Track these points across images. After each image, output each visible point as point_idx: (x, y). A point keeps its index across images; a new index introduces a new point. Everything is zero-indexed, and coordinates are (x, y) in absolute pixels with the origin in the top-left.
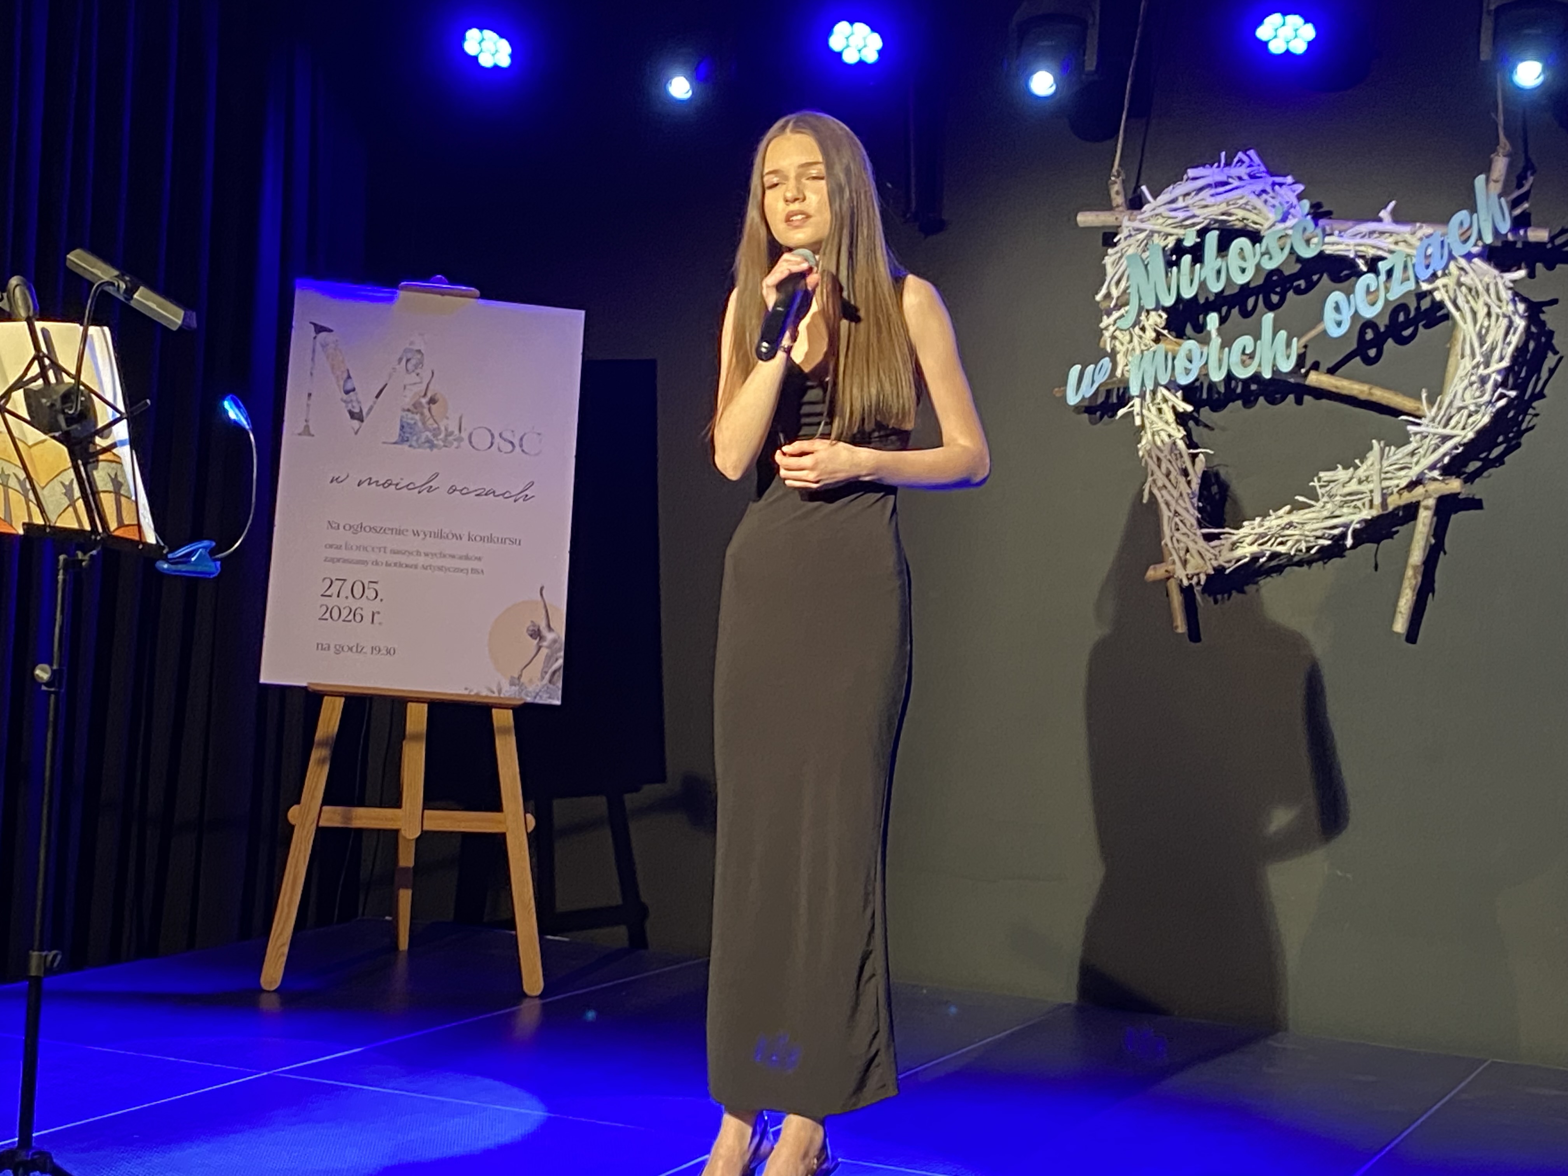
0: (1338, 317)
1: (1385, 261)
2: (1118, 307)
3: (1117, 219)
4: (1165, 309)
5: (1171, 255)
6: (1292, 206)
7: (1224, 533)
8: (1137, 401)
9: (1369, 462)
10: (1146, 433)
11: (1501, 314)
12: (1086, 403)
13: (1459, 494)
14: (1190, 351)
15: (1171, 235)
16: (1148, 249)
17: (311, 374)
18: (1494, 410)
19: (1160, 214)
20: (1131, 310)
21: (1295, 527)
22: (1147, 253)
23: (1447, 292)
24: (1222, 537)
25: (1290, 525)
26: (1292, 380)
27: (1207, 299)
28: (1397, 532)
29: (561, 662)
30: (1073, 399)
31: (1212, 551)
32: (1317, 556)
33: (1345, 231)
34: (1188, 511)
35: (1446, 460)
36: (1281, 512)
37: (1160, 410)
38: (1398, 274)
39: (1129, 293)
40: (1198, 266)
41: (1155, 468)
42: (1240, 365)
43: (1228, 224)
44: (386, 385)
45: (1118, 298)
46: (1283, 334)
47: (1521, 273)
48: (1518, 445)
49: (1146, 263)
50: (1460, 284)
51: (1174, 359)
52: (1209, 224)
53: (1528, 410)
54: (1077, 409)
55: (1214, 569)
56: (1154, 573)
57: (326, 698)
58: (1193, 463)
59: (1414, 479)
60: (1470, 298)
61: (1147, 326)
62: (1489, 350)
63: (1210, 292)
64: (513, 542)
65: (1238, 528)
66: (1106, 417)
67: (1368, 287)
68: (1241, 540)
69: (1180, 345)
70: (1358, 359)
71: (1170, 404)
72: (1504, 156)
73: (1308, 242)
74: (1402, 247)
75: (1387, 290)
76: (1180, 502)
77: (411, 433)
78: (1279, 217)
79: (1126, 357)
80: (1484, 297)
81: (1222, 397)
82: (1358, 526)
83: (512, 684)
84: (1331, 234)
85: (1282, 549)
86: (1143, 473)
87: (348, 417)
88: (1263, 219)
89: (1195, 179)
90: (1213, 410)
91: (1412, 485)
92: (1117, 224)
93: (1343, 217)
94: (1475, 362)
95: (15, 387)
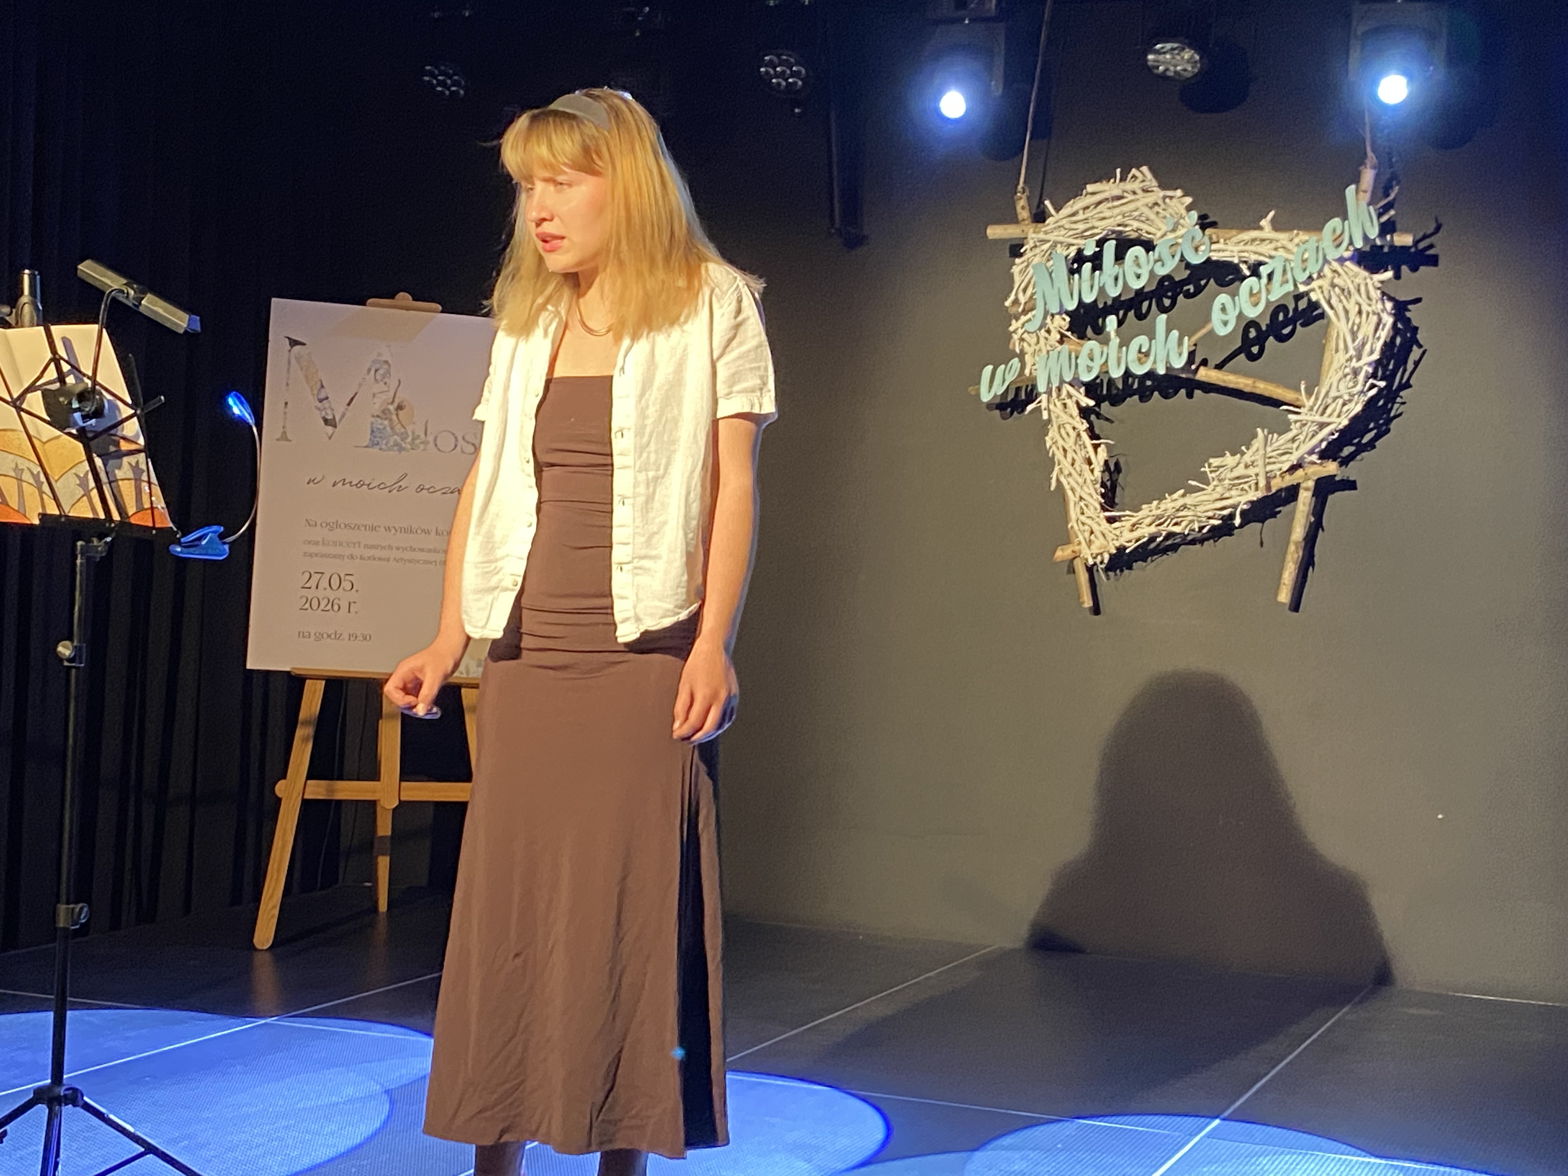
0: (1225, 318)
1: (1265, 266)
2: (1025, 312)
3: (1023, 231)
4: (1068, 313)
5: (1073, 264)
6: (1182, 217)
7: (1124, 516)
8: (1044, 397)
9: (1254, 448)
10: (1052, 426)
11: (1371, 312)
12: (998, 401)
13: (1335, 476)
14: (1091, 350)
15: (1073, 245)
16: (1052, 258)
17: (287, 385)
18: (1366, 399)
19: (1062, 226)
20: (1037, 314)
21: (1189, 509)
22: (1051, 262)
23: (1322, 292)
24: (1123, 519)
25: (1185, 507)
26: (1184, 376)
27: (1105, 303)
28: (1280, 512)
30: (985, 397)
31: (1114, 532)
32: (1210, 534)
33: (1230, 239)
34: (1092, 497)
35: (1324, 445)
36: (1175, 496)
37: (1065, 405)
38: (1277, 277)
39: (1035, 299)
40: (1097, 272)
41: (1062, 458)
42: (1137, 362)
43: (1124, 235)
44: (356, 394)
45: (1025, 303)
46: (1175, 333)
47: (1389, 274)
48: (1388, 431)
49: (1050, 270)
50: (1333, 286)
51: (1077, 358)
52: (1107, 235)
53: (1396, 398)
54: (990, 406)
55: (1118, 549)
56: (1062, 554)
57: (307, 681)
58: (1096, 452)
59: (1295, 463)
60: (1342, 298)
61: (1052, 328)
62: (1361, 343)
63: (1109, 296)
65: (1137, 512)
66: (1015, 413)
67: (1251, 289)
68: (1140, 522)
69: (1082, 345)
70: (1242, 356)
71: (1074, 399)
72: (1372, 169)
73: (1196, 249)
74: (1281, 252)
75: (1268, 292)
76: (1085, 488)
77: (381, 437)
78: (1170, 228)
79: (1034, 357)
81: (1120, 393)
82: (1245, 507)
84: (1218, 242)
85: (1177, 529)
86: (1051, 463)
87: (323, 423)
88: (1156, 230)
89: (1093, 194)
90: (1113, 404)
91: (1293, 468)
92: (1023, 236)
93: (1228, 227)
94: (1348, 356)
95: (31, 388)
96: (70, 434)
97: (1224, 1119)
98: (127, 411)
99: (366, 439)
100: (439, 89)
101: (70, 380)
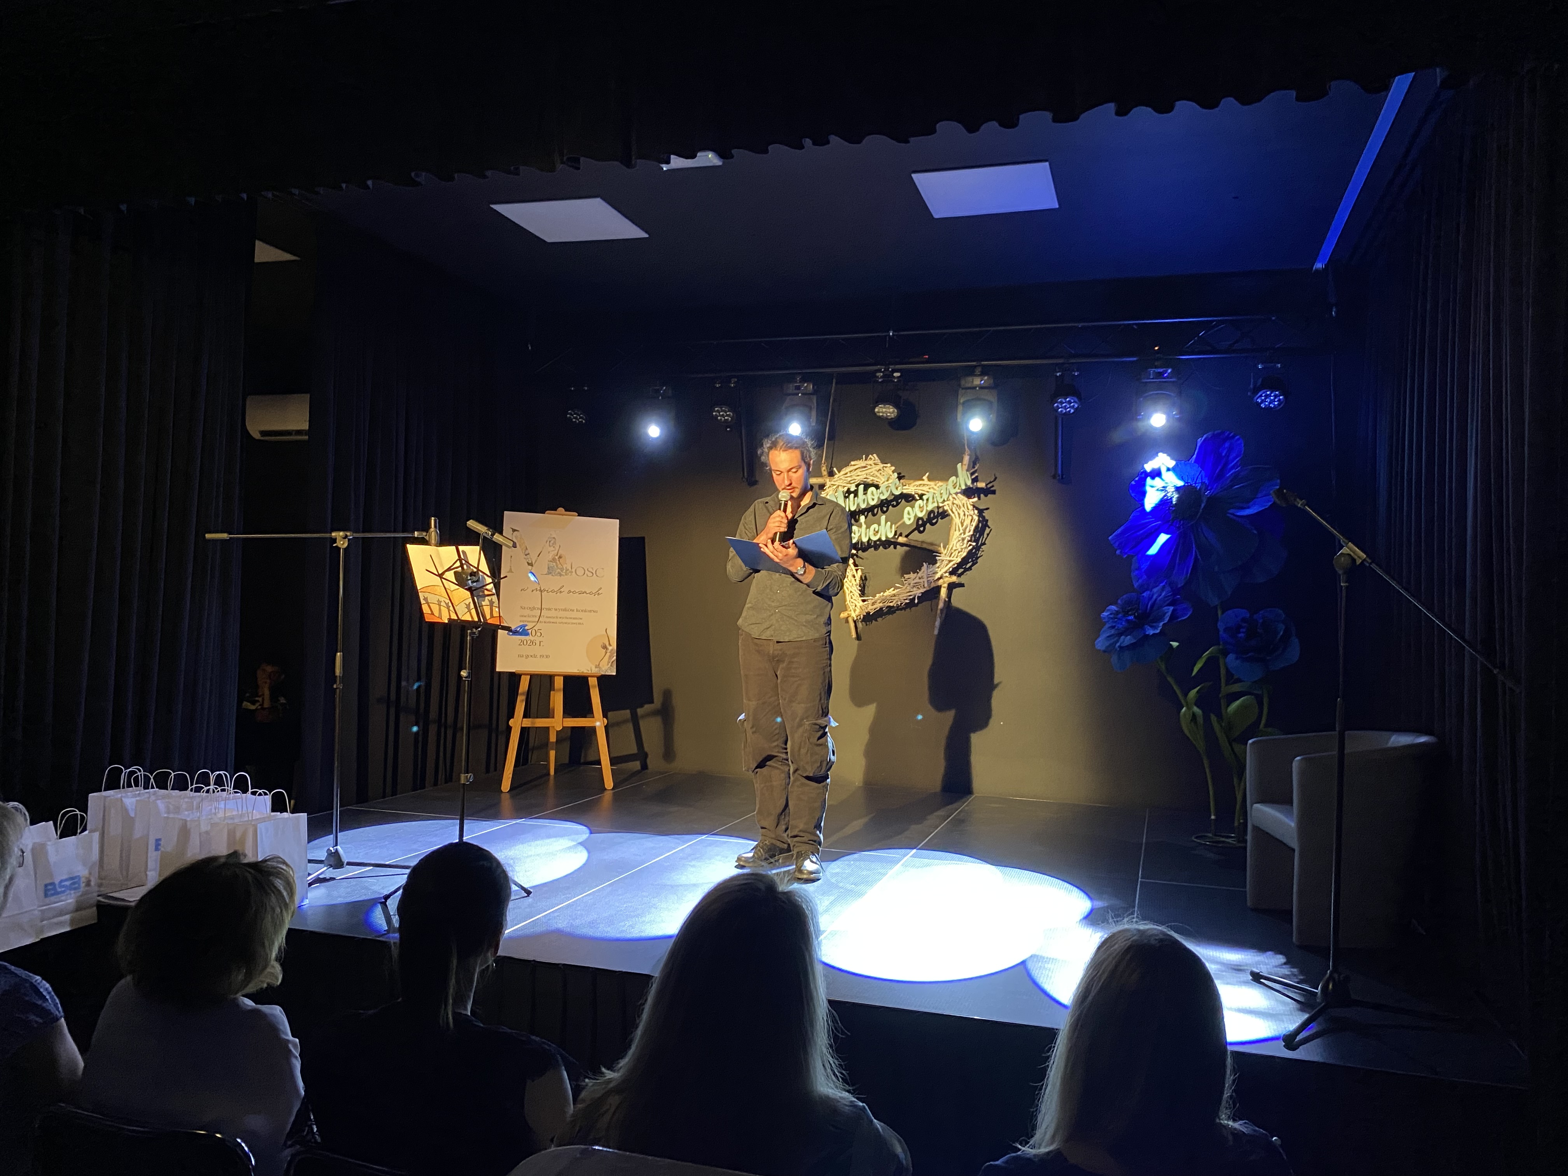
0: (909, 516)
1: (925, 495)
3: (825, 480)
5: (846, 494)
6: (891, 475)
7: (869, 599)
9: (922, 571)
13: (955, 581)
15: (846, 486)
16: (837, 491)
18: (968, 550)
19: (841, 479)
21: (896, 596)
22: (837, 493)
23: (949, 506)
25: (894, 595)
26: (892, 540)
27: (860, 510)
28: (934, 597)
29: (615, 658)
31: (865, 606)
32: (904, 606)
33: (910, 484)
34: (856, 591)
35: (951, 569)
36: (890, 591)
38: (931, 500)
40: (856, 498)
42: (873, 535)
43: (867, 482)
46: (889, 523)
47: (976, 499)
48: (977, 563)
50: (953, 504)
52: (860, 482)
53: (980, 549)
55: (867, 613)
56: (843, 615)
57: (522, 676)
58: (857, 573)
59: (940, 577)
60: (957, 508)
62: (965, 528)
63: (861, 508)
64: (594, 612)
65: (874, 597)
67: (920, 505)
68: (876, 601)
70: (916, 531)
72: (968, 455)
73: (897, 488)
74: (932, 490)
75: (927, 506)
76: (853, 587)
78: (886, 479)
80: (962, 509)
82: (920, 595)
83: (596, 668)
84: (905, 486)
85: (891, 604)
88: (881, 480)
89: (854, 465)
90: (863, 551)
91: (939, 579)
92: (824, 482)
93: (910, 479)
94: (960, 533)
95: (448, 570)
96: (465, 589)
97: (918, 849)
98: (489, 580)
99: (546, 571)
100: (574, 420)
101: (465, 567)
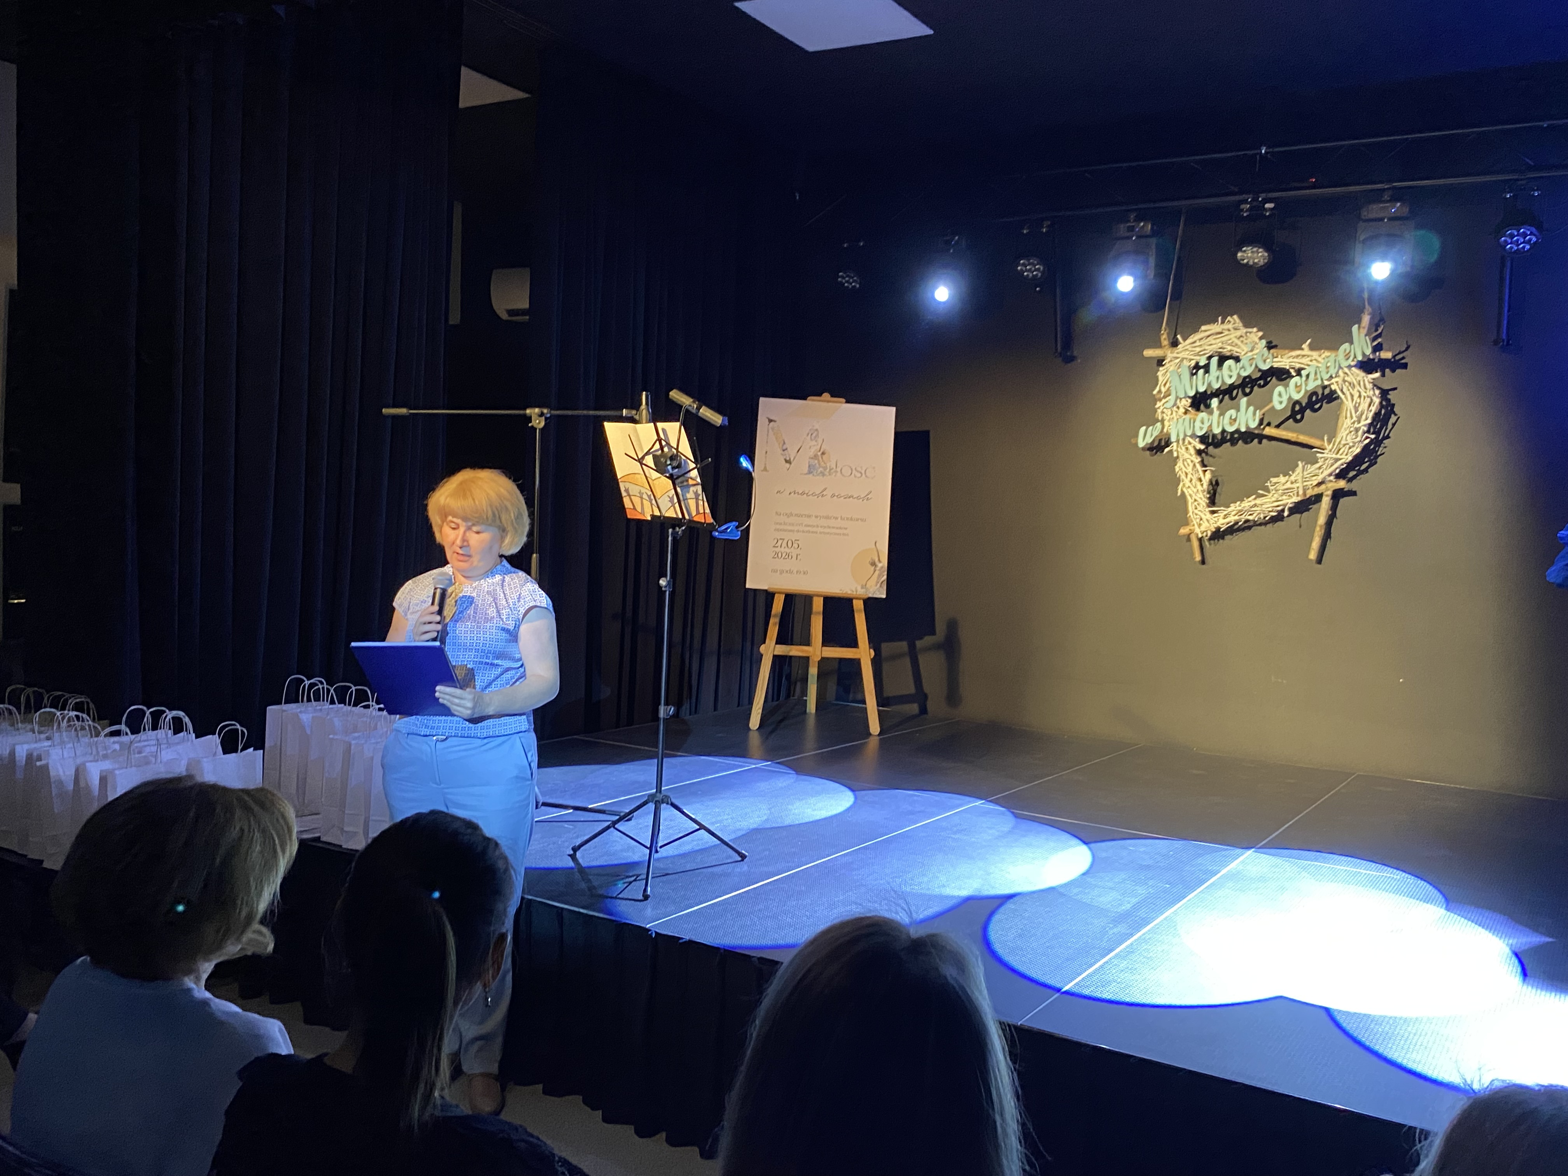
0: (1281, 400)
1: (1305, 370)
2: (1165, 397)
3: (1164, 352)
4: (1189, 397)
5: (1193, 370)
6: (1256, 343)
7: (1220, 510)
8: (1175, 444)
9: (1296, 473)
10: (1179, 460)
11: (1366, 396)
12: (1148, 446)
13: (1343, 489)
14: (1203, 418)
15: (1193, 360)
16: (1180, 367)
17: (767, 442)
18: (1363, 445)
19: (1187, 350)
20: (1172, 398)
21: (1258, 506)
22: (1179, 370)
23: (1338, 385)
24: (1219, 512)
25: (1255, 505)
26: (1256, 432)
27: (1212, 391)
28: (1311, 508)
29: (885, 577)
30: (1141, 444)
31: (1214, 519)
32: (1269, 521)
33: (1284, 355)
34: (1202, 499)
35: (1337, 471)
36: (1250, 499)
37: (1187, 449)
38: (1312, 376)
39: (1171, 390)
40: (1207, 375)
41: (1184, 478)
42: (1229, 425)
43: (1222, 354)
45: (1165, 392)
46: (1251, 408)
47: (1377, 375)
48: (1376, 463)
49: (1180, 374)
50: (1344, 381)
51: (1194, 422)
52: (1213, 354)
53: (1381, 444)
54: (1143, 449)
55: (1216, 528)
56: (1184, 531)
57: (776, 595)
58: (1205, 474)
59: (1321, 481)
60: (1350, 388)
61: (1180, 406)
62: (1360, 414)
63: (1213, 388)
64: (862, 520)
65: (1228, 508)
66: (1158, 452)
67: (1296, 383)
68: (1229, 513)
69: (1197, 415)
70: (1291, 420)
71: (1193, 445)
72: (1369, 314)
73: (1265, 361)
74: (1314, 363)
75: (1306, 385)
76: (1198, 494)
78: (1250, 350)
79: (1169, 422)
80: (1358, 387)
81: (1219, 441)
82: (1291, 506)
84: (1277, 357)
85: (1251, 518)
86: (1178, 481)
87: (784, 462)
88: (1242, 350)
89: (1205, 331)
90: (1215, 448)
91: (1319, 484)
92: (1163, 355)
93: (1283, 348)
94: (1352, 421)
95: (647, 453)
96: (666, 476)
98: (692, 465)
99: (806, 470)
100: (846, 285)
101: (666, 449)
